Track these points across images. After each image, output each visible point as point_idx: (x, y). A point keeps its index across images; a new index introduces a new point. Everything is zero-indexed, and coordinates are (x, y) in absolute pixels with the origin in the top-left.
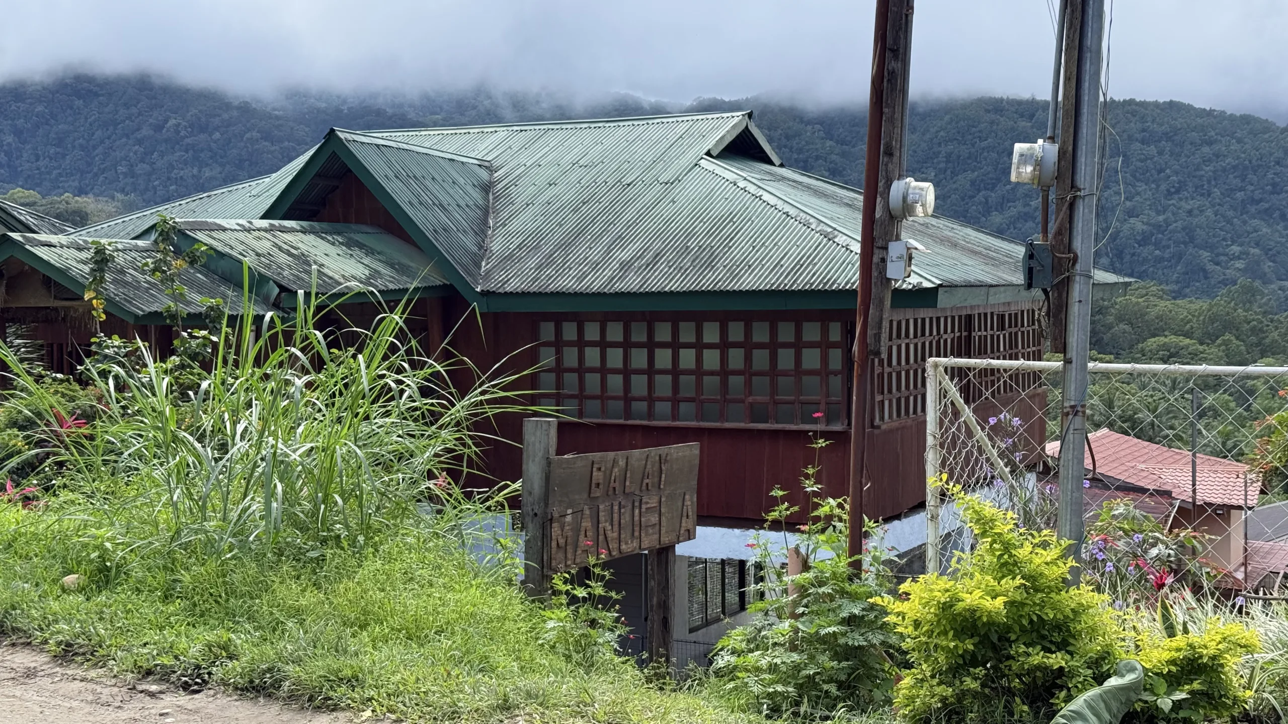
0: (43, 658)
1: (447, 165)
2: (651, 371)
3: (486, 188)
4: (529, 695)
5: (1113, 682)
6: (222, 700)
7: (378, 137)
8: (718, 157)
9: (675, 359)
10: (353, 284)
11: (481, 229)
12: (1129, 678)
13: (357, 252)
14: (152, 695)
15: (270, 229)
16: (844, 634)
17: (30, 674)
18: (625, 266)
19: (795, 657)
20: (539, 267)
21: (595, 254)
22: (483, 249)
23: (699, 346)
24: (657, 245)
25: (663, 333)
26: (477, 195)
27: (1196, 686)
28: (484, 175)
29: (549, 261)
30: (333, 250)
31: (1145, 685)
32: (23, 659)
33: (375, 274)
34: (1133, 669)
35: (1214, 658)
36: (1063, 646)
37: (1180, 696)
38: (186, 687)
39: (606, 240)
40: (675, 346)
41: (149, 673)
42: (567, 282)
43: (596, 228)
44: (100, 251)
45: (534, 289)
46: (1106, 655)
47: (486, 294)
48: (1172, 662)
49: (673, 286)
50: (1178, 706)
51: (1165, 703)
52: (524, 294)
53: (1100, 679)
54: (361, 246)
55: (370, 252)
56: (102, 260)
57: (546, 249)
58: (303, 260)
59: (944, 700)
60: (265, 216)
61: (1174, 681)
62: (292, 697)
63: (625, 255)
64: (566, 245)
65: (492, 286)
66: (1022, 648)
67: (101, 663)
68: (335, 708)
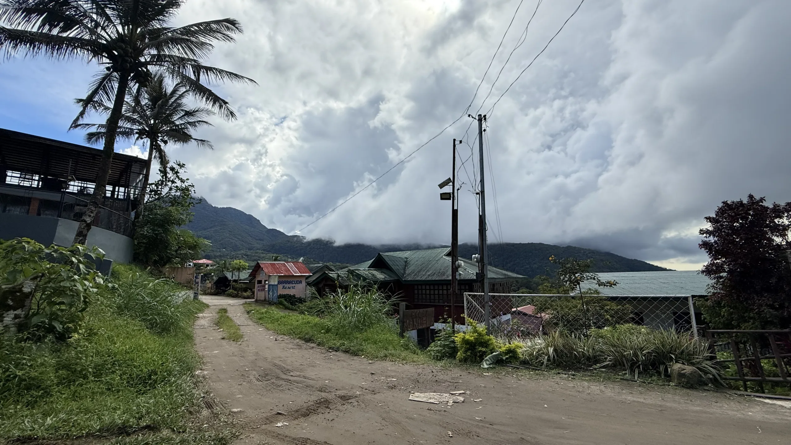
0: (316, 345)
1: (399, 258)
2: (434, 294)
3: (406, 262)
4: (390, 354)
5: (494, 354)
6: (341, 353)
7: (387, 254)
8: (446, 256)
9: (439, 292)
10: (381, 279)
11: (405, 269)
12: (497, 353)
13: (383, 274)
14: (330, 352)
15: (368, 270)
16: (450, 344)
17: (313, 348)
18: (429, 275)
19: (441, 348)
20: (414, 276)
21: (424, 273)
22: (405, 273)
23: (443, 290)
24: (435, 272)
25: (436, 287)
26: (404, 263)
27: (511, 355)
28: (406, 260)
29: (416, 275)
30: (378, 273)
31: (500, 354)
32: (312, 345)
33: (386, 277)
34: (498, 351)
35: (514, 349)
36: (486, 347)
37: (507, 357)
38: (336, 351)
39: (426, 271)
40: (439, 290)
41: (331, 348)
42: (419, 278)
43: (424, 269)
44: (338, 274)
45: (413, 279)
46: (493, 348)
47: (405, 280)
48: (506, 350)
49: (437, 279)
50: (507, 358)
51: (504, 358)
52: (411, 281)
53: (492, 353)
54: (384, 272)
55: (385, 273)
56: (338, 276)
57: (415, 272)
58: (373, 275)
59: (464, 357)
60: (368, 268)
61: (506, 354)
62: (351, 353)
63: (429, 273)
64: (419, 272)
65: (406, 279)
66: (478, 347)
67: (324, 346)
68: (358, 355)
